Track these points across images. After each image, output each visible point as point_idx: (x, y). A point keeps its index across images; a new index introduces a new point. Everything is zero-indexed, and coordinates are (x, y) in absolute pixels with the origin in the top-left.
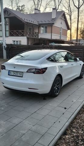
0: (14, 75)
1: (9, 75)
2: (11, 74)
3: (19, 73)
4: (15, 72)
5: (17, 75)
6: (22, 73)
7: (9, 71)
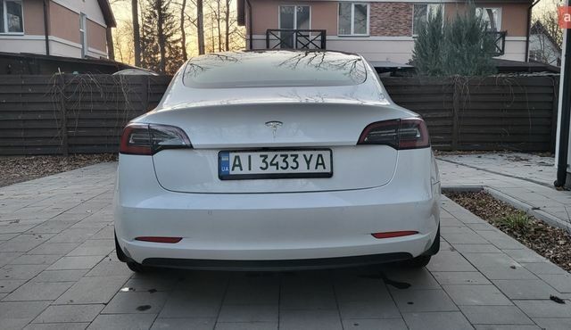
0: (272, 170)
1: (224, 177)
2: (246, 171)
3: (308, 154)
4: (271, 155)
5: (289, 171)
6: (326, 155)
7: (224, 152)
